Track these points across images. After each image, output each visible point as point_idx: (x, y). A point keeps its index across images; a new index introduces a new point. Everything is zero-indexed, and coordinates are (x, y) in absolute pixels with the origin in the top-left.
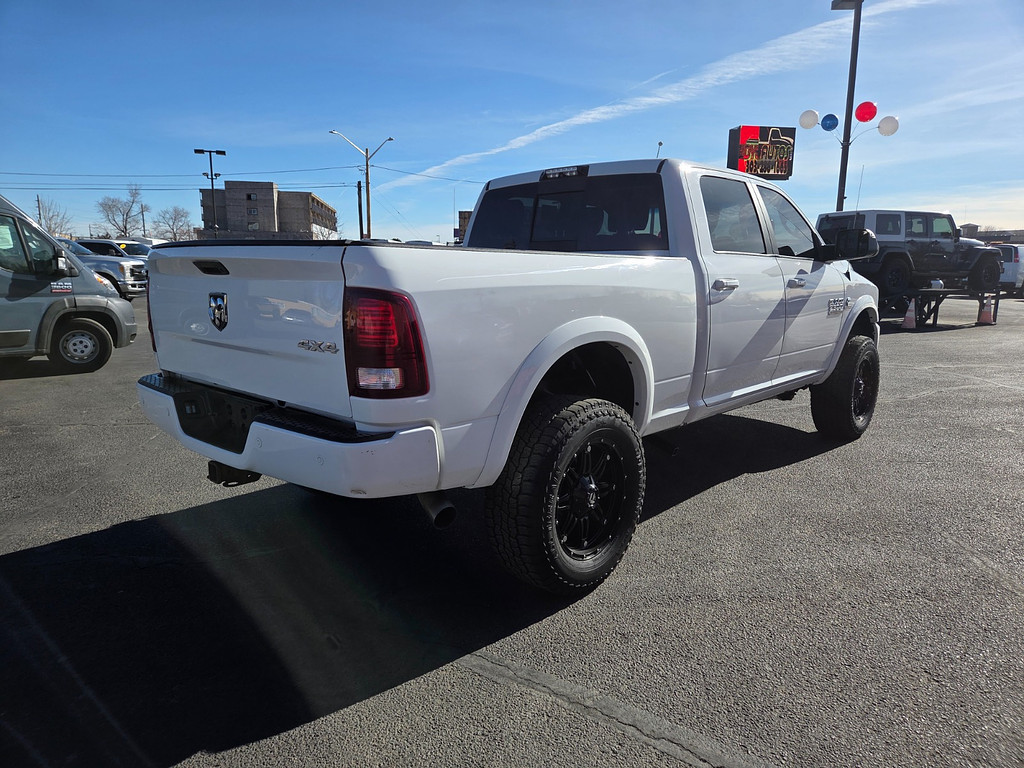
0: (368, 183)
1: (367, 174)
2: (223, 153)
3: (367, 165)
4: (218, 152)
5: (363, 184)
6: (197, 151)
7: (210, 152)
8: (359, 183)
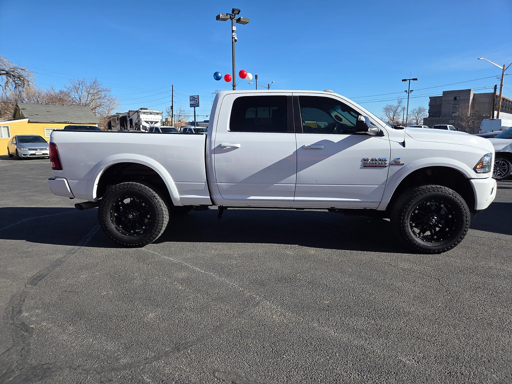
0: (501, 85)
1: (502, 80)
2: (416, 79)
3: (503, 74)
4: (414, 79)
5: (499, 87)
6: (403, 80)
7: (410, 80)
8: (496, 86)
